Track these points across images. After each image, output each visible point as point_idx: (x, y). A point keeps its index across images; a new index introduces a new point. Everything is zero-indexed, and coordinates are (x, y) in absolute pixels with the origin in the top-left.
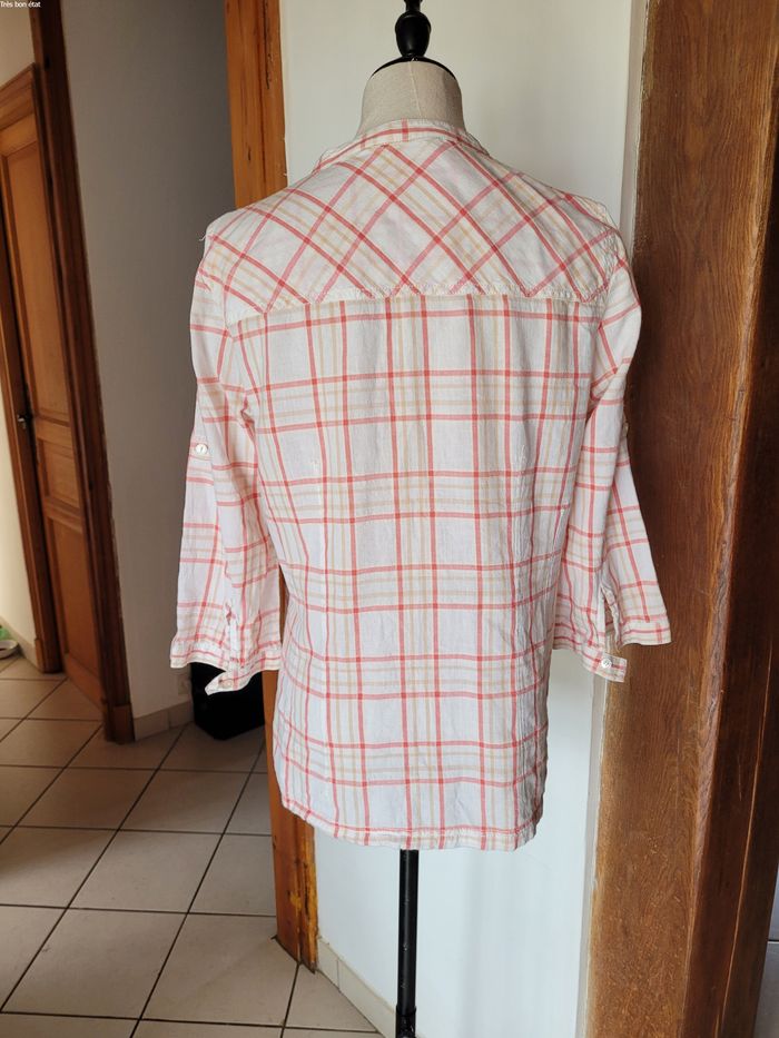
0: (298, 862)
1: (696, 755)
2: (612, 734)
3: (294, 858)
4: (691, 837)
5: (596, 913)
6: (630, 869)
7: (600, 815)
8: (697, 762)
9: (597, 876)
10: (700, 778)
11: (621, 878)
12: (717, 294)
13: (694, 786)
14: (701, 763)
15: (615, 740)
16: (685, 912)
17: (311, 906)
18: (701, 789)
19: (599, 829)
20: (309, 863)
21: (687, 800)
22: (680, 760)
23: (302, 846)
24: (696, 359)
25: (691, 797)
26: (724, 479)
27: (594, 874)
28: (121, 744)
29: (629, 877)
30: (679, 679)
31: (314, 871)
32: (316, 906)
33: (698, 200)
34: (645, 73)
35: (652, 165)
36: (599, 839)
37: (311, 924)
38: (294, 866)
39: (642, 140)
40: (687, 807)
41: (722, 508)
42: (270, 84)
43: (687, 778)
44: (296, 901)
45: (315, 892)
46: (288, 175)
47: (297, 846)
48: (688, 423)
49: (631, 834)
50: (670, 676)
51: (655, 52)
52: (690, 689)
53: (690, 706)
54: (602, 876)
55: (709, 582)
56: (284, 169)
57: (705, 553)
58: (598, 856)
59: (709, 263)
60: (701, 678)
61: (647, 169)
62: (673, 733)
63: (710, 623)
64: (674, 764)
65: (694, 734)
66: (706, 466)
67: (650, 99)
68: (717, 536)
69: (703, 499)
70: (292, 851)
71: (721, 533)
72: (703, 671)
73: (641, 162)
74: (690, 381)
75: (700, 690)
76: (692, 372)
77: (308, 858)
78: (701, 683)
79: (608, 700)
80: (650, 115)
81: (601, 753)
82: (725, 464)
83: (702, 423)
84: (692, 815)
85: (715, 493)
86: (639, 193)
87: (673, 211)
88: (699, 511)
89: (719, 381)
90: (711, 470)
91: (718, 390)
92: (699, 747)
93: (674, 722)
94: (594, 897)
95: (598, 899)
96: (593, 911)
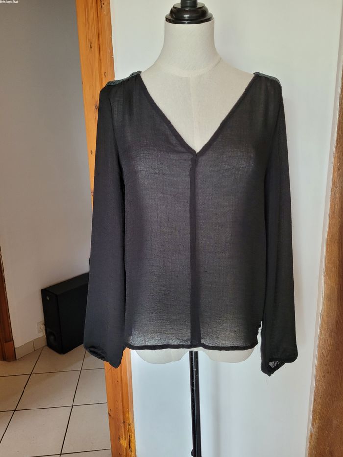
0: (124, 422)
2: (323, 351)
3: (122, 421)
5: (312, 444)
6: (335, 422)
9: (312, 425)
11: (328, 426)
15: (325, 354)
17: (132, 444)
19: (314, 401)
20: (131, 422)
23: (127, 414)
27: (310, 424)
28: (10, 362)
29: (334, 425)
31: (134, 427)
32: (135, 444)
36: (314, 406)
37: (133, 454)
38: (122, 425)
42: (103, 6)
44: (124, 443)
45: (134, 437)
46: (114, 57)
47: (124, 414)
49: (335, 403)
56: (112, 54)
58: (313, 415)
70: (122, 418)
77: (131, 420)
81: (316, 361)
94: (311, 436)
95: (313, 437)
96: (310, 442)
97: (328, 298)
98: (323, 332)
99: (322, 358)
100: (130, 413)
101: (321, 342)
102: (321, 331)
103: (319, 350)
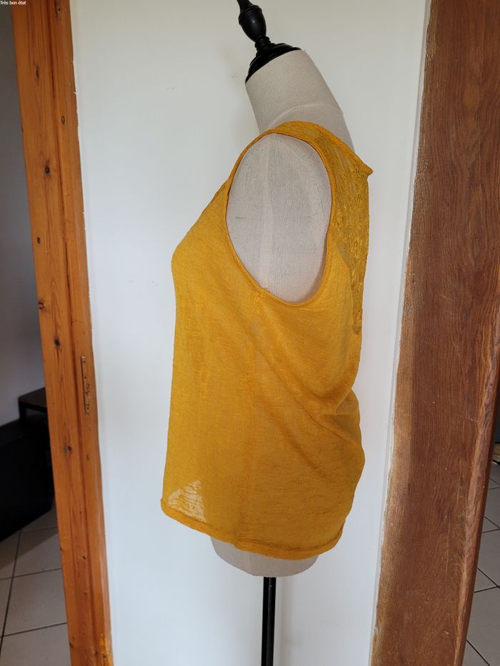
0: (97, 654)
1: (464, 533)
2: (392, 524)
3: (94, 652)
4: (459, 589)
5: (376, 651)
6: (406, 617)
7: (381, 581)
8: (464, 538)
9: (377, 625)
10: (466, 549)
11: (398, 624)
12: (489, 208)
13: (461, 554)
14: (467, 538)
15: (395, 529)
16: (453, 640)
18: (467, 556)
19: (380, 592)
20: (108, 653)
21: (457, 564)
22: (450, 538)
23: (102, 643)
24: (470, 255)
25: (459, 562)
26: (492, 341)
27: (375, 623)
29: (405, 622)
30: (451, 480)
31: (112, 658)
33: (474, 140)
34: (429, 41)
35: (434, 111)
36: (379, 599)
39: (425, 91)
40: (456, 569)
41: (490, 361)
42: (59, 12)
43: (456, 549)
46: (77, 93)
47: (96, 641)
48: (462, 300)
49: (407, 593)
50: (443, 479)
51: (438, 26)
52: (459, 487)
53: (460, 499)
54: (381, 625)
55: (477, 412)
56: (73, 88)
57: (475, 392)
58: (378, 611)
59: (483, 186)
60: (470, 479)
61: (429, 113)
62: (445, 520)
63: (478, 442)
64: (445, 541)
65: (463, 519)
66: (477, 331)
67: (433, 62)
68: (485, 381)
69: (474, 355)
70: (92, 647)
71: (488, 378)
72: (469, 475)
73: (424, 108)
74: (464, 270)
75: (469, 488)
76: (466, 264)
77: (107, 649)
78: (469, 485)
79: (388, 501)
80: (433, 73)
81: (382, 539)
82: (494, 330)
83: (474, 300)
84: (460, 574)
85: (485, 349)
86: (422, 131)
87: (452, 145)
88: (470, 363)
89: (489, 271)
90: (481, 333)
91: (488, 277)
92: (466, 527)
93: (446, 511)
94: (375, 640)
95: (378, 641)
96: (374, 649)
97: (399, 453)
98: (391, 499)
99: (389, 534)
100: (106, 639)
101: (390, 512)
102: (389, 498)
103: (386, 523)
